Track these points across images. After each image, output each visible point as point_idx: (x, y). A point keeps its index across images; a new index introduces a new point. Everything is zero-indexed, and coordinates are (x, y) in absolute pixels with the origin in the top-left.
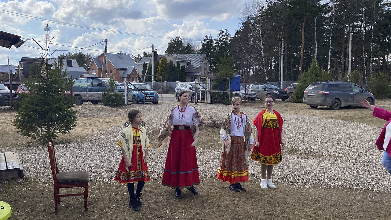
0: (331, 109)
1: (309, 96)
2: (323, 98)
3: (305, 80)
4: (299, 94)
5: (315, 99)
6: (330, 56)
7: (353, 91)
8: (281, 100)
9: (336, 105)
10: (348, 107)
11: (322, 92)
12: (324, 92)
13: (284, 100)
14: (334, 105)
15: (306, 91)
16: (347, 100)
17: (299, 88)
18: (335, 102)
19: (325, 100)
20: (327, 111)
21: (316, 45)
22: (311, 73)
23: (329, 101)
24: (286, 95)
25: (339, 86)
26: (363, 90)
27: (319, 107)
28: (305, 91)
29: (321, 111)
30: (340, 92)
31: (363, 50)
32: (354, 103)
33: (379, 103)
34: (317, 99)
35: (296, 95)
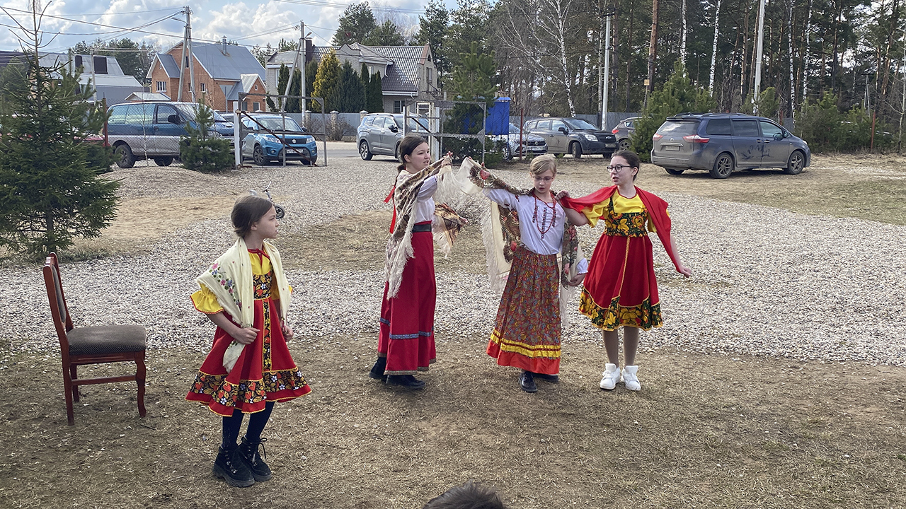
0: (712, 175)
1: (664, 146)
2: (695, 151)
3: (657, 111)
4: (641, 142)
5: (677, 153)
6: (714, 53)
7: (762, 136)
8: (601, 156)
10: (750, 173)
11: (693, 137)
12: (697, 137)
14: (719, 166)
15: (658, 136)
16: (748, 155)
17: (643, 127)
18: (722, 160)
19: (699, 155)
20: (703, 182)
21: (684, 26)
22: (670, 94)
23: (709, 157)
24: (612, 145)
25: (732, 122)
26: (784, 132)
27: (685, 172)
28: (655, 136)
29: (691, 180)
30: (733, 138)
31: (790, 40)
32: (763, 163)
33: (819, 163)
34: (681, 153)
35: (636, 144)
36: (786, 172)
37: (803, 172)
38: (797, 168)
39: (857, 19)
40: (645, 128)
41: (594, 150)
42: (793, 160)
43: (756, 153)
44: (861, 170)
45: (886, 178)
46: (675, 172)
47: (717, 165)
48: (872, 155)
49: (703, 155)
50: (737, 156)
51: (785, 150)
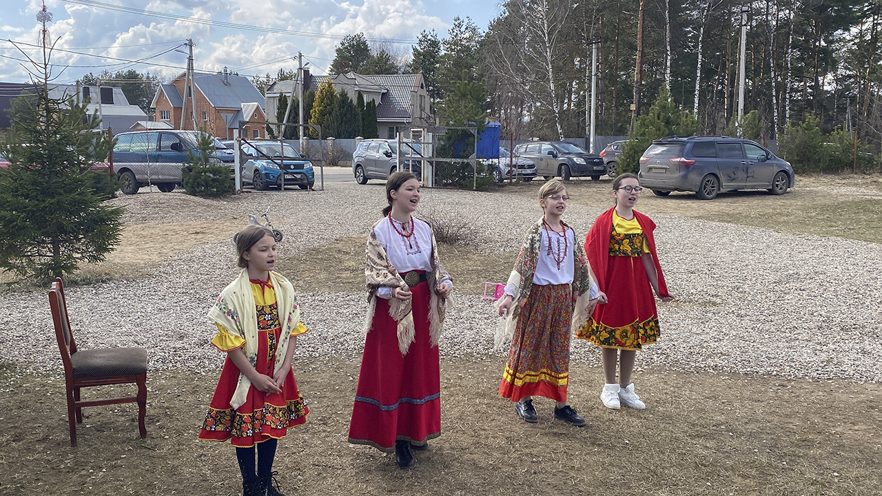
0: (698, 196)
1: (650, 168)
2: (681, 173)
3: (643, 134)
4: (628, 165)
5: (664, 175)
6: (698, 78)
7: (746, 158)
8: (589, 178)
9: (709, 188)
10: (735, 194)
11: (679, 159)
12: (683, 159)
13: (596, 178)
14: (705, 188)
15: (645, 159)
16: (733, 176)
17: (630, 150)
18: (708, 181)
19: (685, 177)
20: (689, 203)
21: (669, 53)
22: (656, 118)
23: (695, 179)
24: (600, 168)
25: (717, 145)
26: (768, 154)
27: (672, 193)
28: (642, 159)
29: (677, 201)
30: (718, 160)
31: (772, 65)
32: (747, 184)
33: (802, 183)
34: (668, 174)
35: (623, 167)
36: (771, 192)
37: (788, 193)
38: (781, 189)
39: (837, 44)
40: (633, 151)
41: (583, 172)
42: (778, 181)
43: (741, 174)
44: (843, 190)
45: (870, 197)
46: (662, 193)
47: (703, 186)
48: (855, 176)
49: (689, 177)
50: (722, 178)
51: (769, 171)
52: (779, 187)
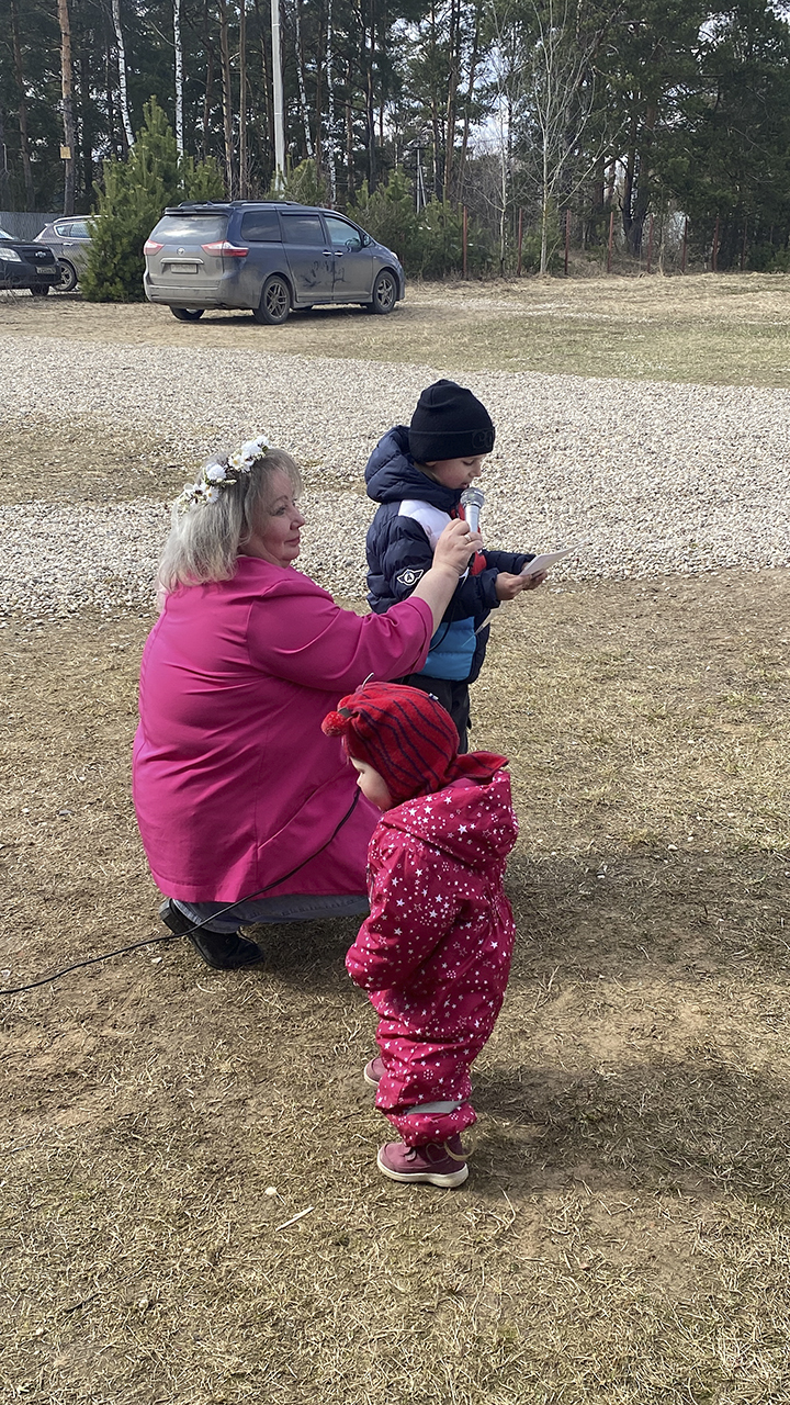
1: (167, 265)
2: (226, 274)
7: (330, 243)
9: (274, 300)
11: (220, 246)
12: (228, 245)
13: (40, 290)
14: (269, 301)
15: (154, 246)
16: (313, 280)
18: (272, 289)
19: (233, 280)
23: (252, 283)
25: (281, 218)
26: (363, 237)
28: (148, 245)
30: (287, 247)
32: (335, 293)
34: (202, 276)
38: (386, 302)
41: (17, 278)
42: (381, 288)
43: (324, 276)
46: (188, 313)
47: (265, 300)
49: (241, 280)
50: (296, 283)
51: (362, 273)
52: (383, 300)
